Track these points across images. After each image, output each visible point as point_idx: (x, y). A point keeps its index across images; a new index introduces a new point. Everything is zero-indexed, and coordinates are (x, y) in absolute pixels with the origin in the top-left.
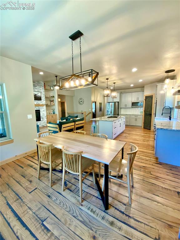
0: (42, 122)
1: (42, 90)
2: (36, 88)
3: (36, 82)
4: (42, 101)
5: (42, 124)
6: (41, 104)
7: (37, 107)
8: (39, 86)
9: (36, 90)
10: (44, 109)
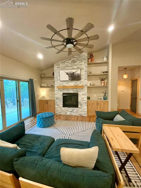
0: (80, 110)
1: (84, 65)
2: (75, 64)
3: (76, 56)
4: (82, 80)
5: (79, 112)
6: (81, 85)
7: (75, 89)
8: (79, 60)
9: (75, 67)
10: (84, 92)
